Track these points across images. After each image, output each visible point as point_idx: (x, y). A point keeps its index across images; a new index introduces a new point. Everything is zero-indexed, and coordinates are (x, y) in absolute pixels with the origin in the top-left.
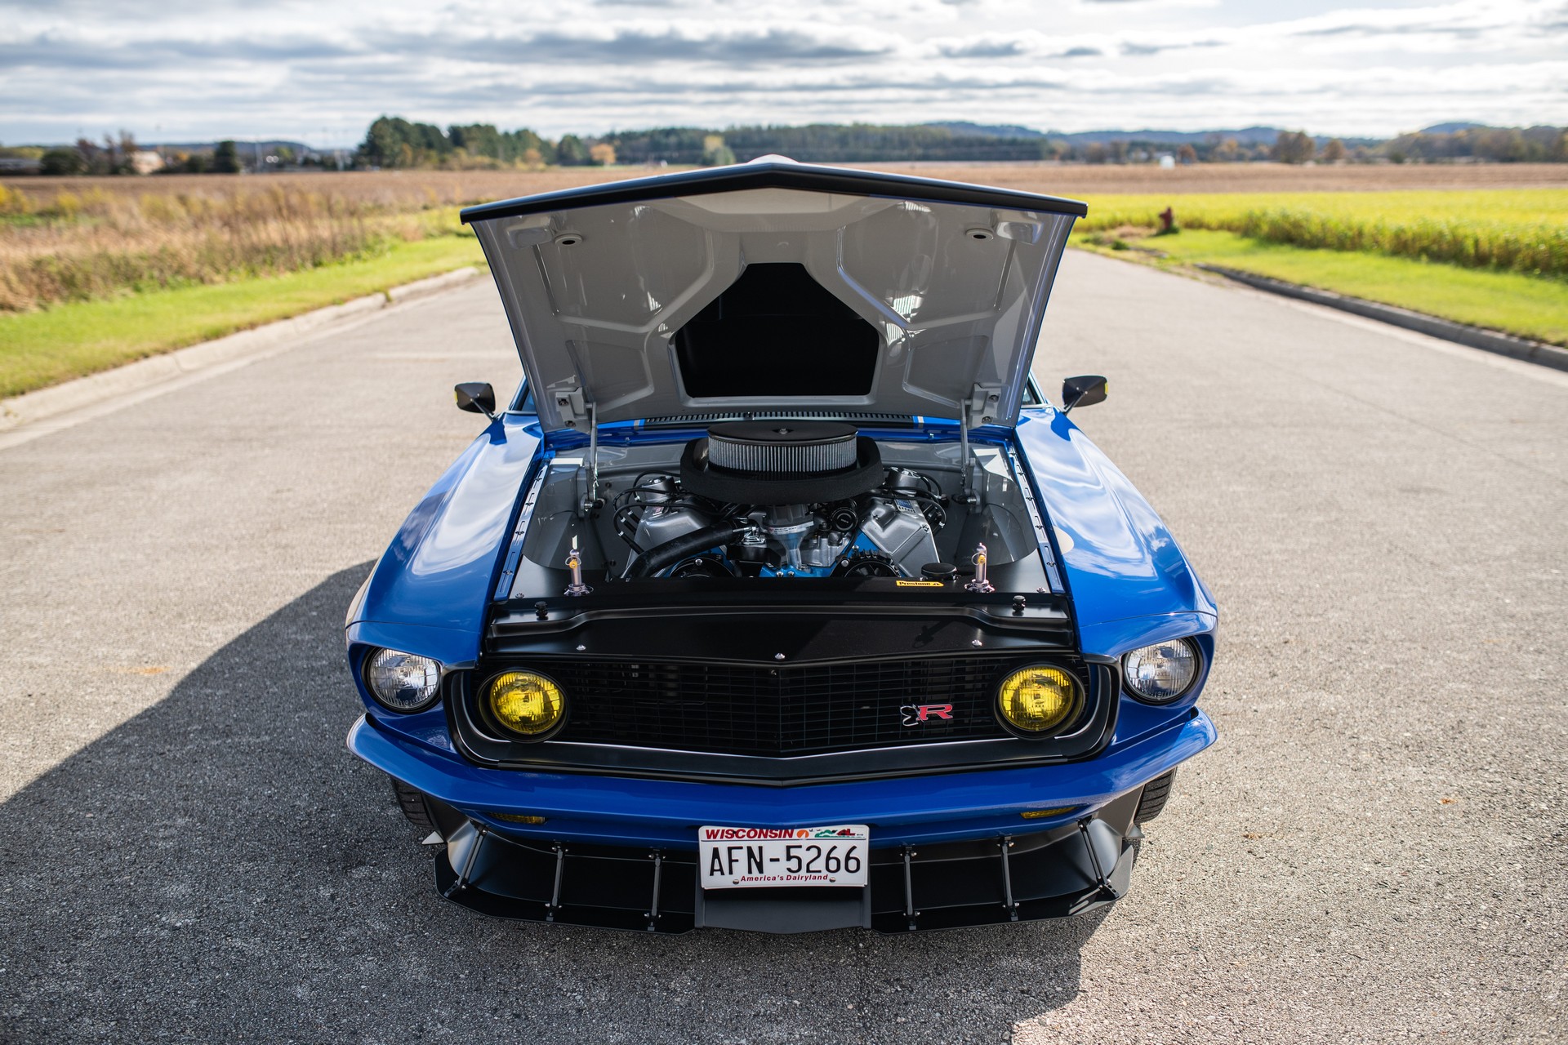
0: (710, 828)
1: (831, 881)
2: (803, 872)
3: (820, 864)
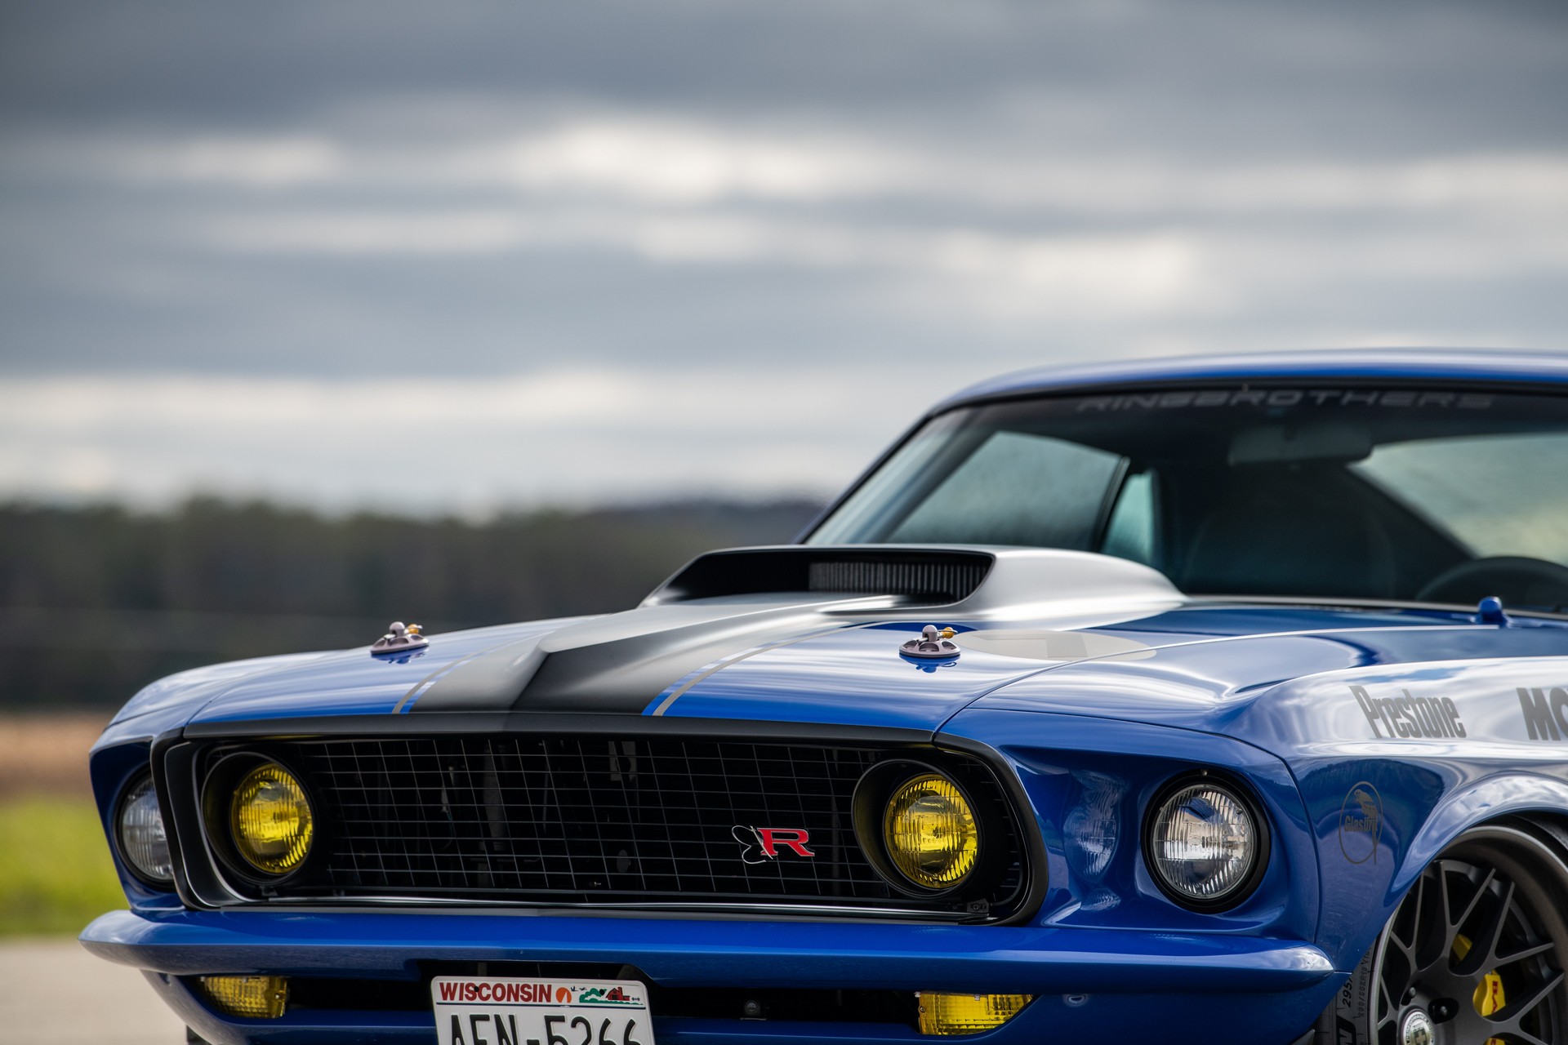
0: (445, 980)
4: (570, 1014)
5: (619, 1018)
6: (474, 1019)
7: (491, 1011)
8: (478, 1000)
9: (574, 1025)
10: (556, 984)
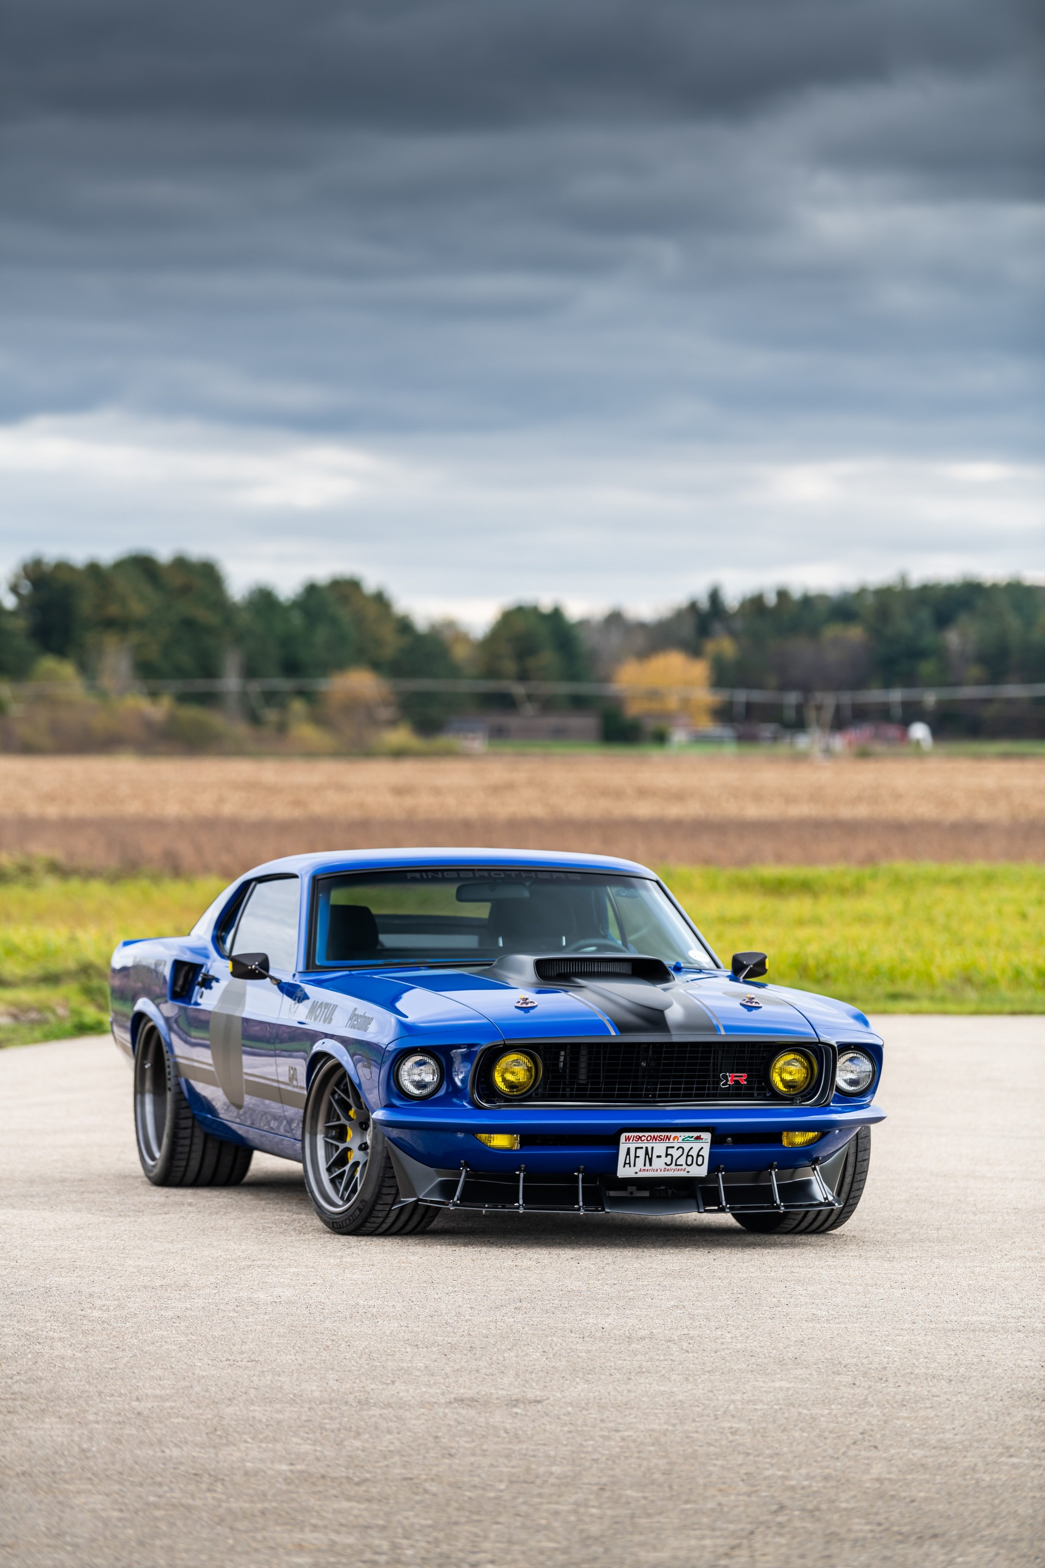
0: (627, 1134)
1: (688, 1172)
2: (673, 1166)
3: (682, 1161)
4: (677, 1146)
5: (696, 1146)
6: (636, 1148)
7: (644, 1145)
8: (640, 1141)
9: (677, 1149)
10: (673, 1134)
